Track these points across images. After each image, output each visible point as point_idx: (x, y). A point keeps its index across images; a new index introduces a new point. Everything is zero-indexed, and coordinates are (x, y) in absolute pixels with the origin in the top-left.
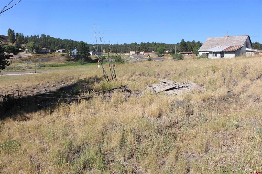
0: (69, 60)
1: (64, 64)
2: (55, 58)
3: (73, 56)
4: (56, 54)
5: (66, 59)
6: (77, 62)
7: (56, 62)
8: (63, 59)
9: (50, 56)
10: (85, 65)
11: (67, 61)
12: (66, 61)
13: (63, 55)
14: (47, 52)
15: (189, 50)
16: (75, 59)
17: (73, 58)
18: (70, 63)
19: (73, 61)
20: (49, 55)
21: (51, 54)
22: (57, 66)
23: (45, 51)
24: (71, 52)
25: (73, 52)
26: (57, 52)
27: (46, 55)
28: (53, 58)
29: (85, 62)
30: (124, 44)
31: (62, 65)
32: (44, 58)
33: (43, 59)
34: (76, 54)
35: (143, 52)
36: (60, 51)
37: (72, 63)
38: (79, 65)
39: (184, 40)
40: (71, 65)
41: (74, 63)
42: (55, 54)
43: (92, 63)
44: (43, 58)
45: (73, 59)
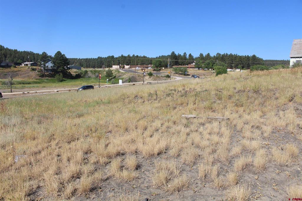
0: (42, 76)
1: (35, 80)
2: (23, 73)
3: (47, 70)
4: (23, 68)
5: (38, 74)
6: (53, 78)
7: (24, 78)
8: (34, 74)
9: (15, 70)
10: (65, 82)
11: (40, 76)
12: (38, 77)
13: (33, 70)
14: (10, 65)
15: (180, 63)
16: (50, 74)
17: (48, 73)
18: (44, 80)
19: (48, 77)
20: (13, 69)
21: (16, 67)
22: (29, 83)
23: (7, 64)
24: (45, 65)
25: (47, 65)
26: (24, 65)
27: (10, 70)
28: (20, 73)
29: (64, 79)
30: (99, 57)
31: (36, 83)
32: (7, 73)
33: (5, 75)
34: (50, 68)
35: (129, 66)
36: (27, 65)
37: (47, 79)
38: (57, 82)
39: (174, 52)
40: (46, 82)
41: (50, 80)
42: (21, 68)
43: (73, 80)
44: (5, 73)
45: (48, 75)
